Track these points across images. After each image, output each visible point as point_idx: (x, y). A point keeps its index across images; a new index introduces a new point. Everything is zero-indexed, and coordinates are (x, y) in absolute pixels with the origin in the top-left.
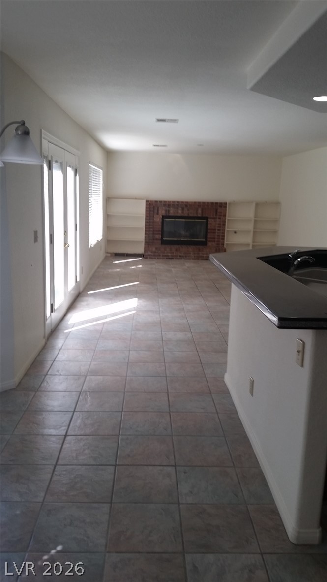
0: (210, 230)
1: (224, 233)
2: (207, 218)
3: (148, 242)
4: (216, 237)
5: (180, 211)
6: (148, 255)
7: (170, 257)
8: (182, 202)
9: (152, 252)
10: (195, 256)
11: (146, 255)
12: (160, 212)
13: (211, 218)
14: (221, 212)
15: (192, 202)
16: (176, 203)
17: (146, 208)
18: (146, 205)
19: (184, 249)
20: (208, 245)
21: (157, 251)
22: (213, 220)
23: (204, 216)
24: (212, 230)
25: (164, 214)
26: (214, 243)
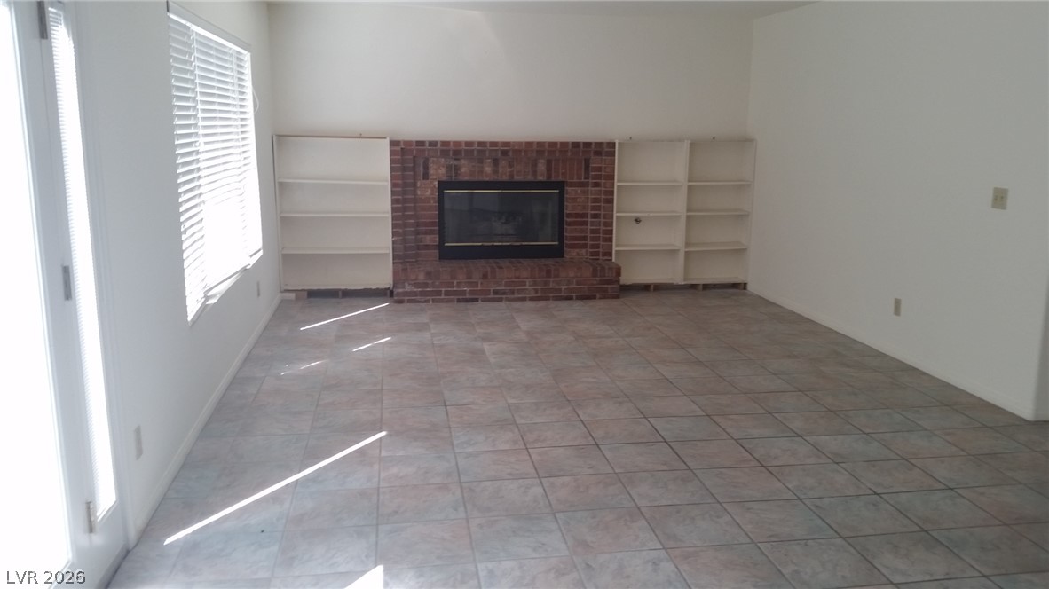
0: (570, 215)
1: (611, 224)
2: (561, 185)
3: (404, 256)
4: (589, 235)
5: (488, 169)
6: (406, 294)
7: (468, 296)
8: (494, 144)
9: (416, 285)
10: (536, 291)
11: (398, 294)
12: (431, 171)
13: (572, 185)
14: (599, 169)
15: (520, 143)
16: (476, 147)
17: (392, 161)
18: (392, 153)
19: (506, 271)
20: (567, 256)
21: (430, 282)
22: (579, 190)
23: (553, 179)
24: (577, 215)
25: (444, 179)
26: (584, 251)
